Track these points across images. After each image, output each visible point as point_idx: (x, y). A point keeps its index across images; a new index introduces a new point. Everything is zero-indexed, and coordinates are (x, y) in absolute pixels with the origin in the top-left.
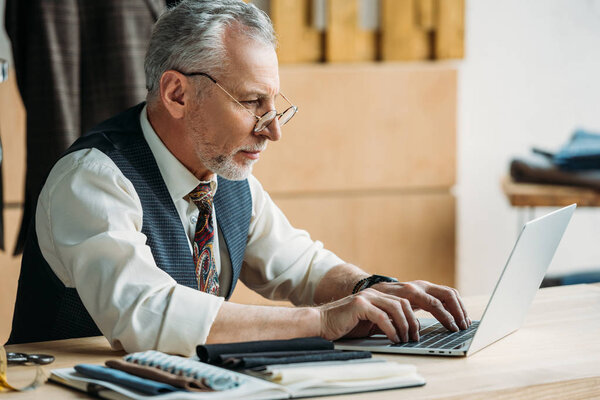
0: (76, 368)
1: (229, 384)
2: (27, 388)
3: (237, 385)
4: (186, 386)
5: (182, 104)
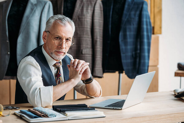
0: (20, 111)
1: (54, 116)
2: (7, 116)
3: (55, 116)
4: (42, 116)
5: (45, 39)
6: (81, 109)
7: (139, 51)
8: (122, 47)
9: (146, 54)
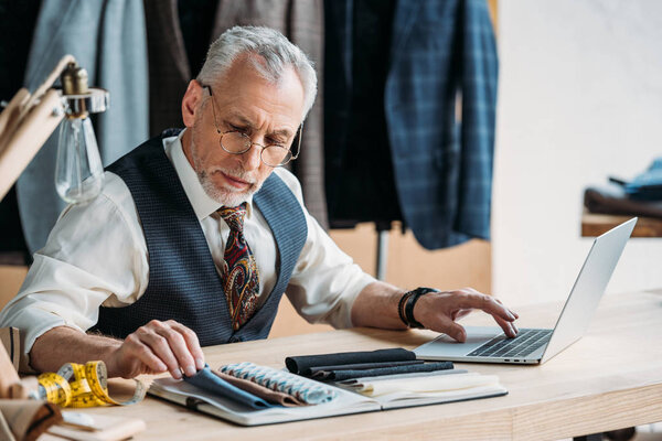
2: (128, 403)
3: (330, 399)
4: (282, 402)
5: (192, 113)
6: (405, 368)
7: (456, 147)
8: (398, 132)
9: (485, 157)
